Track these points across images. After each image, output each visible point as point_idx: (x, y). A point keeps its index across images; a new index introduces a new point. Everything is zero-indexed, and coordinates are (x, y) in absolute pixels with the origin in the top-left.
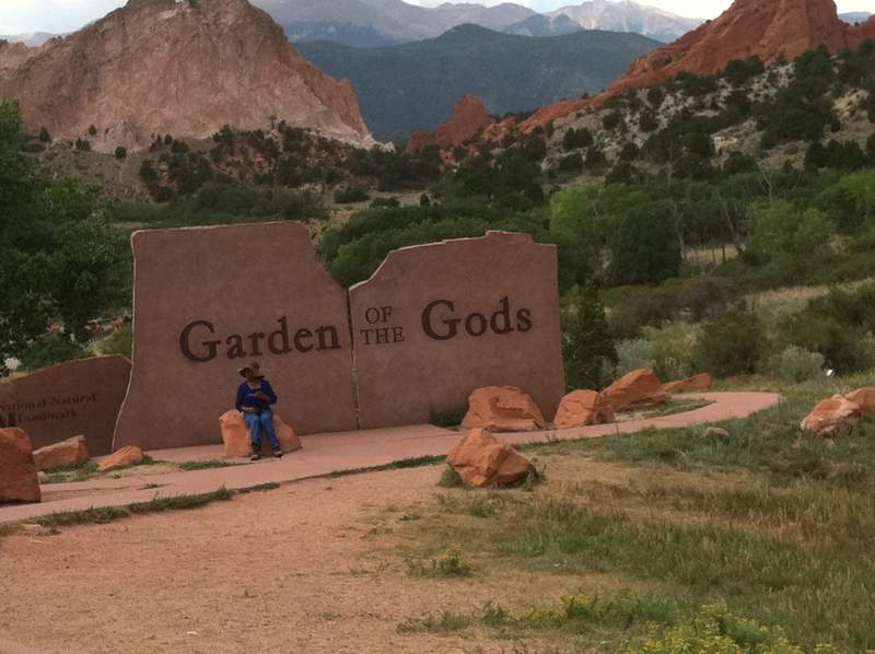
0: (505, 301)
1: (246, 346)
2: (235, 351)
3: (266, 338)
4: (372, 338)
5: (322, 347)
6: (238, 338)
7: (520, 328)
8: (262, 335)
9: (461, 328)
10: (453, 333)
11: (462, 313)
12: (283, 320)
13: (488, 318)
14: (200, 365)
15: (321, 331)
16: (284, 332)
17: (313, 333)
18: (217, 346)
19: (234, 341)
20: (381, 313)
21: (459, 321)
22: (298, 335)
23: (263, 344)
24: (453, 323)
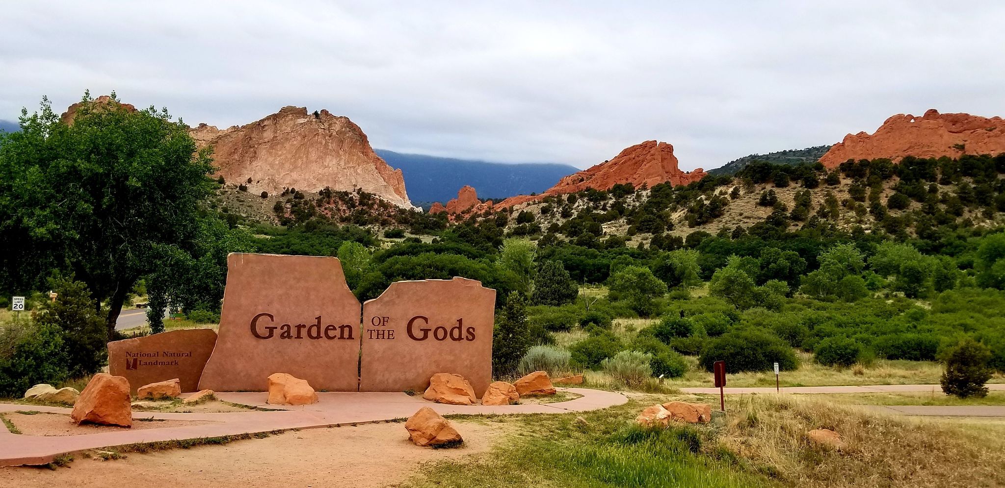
0: (460, 321)
1: (293, 332)
2: (286, 334)
3: (306, 329)
4: (374, 334)
5: (342, 337)
6: (288, 326)
7: (468, 339)
8: (304, 326)
9: (431, 334)
10: (425, 337)
11: (432, 325)
12: (319, 318)
13: (449, 331)
15: (342, 328)
16: (318, 326)
17: (337, 328)
18: (274, 330)
19: (286, 328)
20: (382, 321)
21: (430, 330)
22: (327, 329)
23: (304, 332)
24: (426, 332)
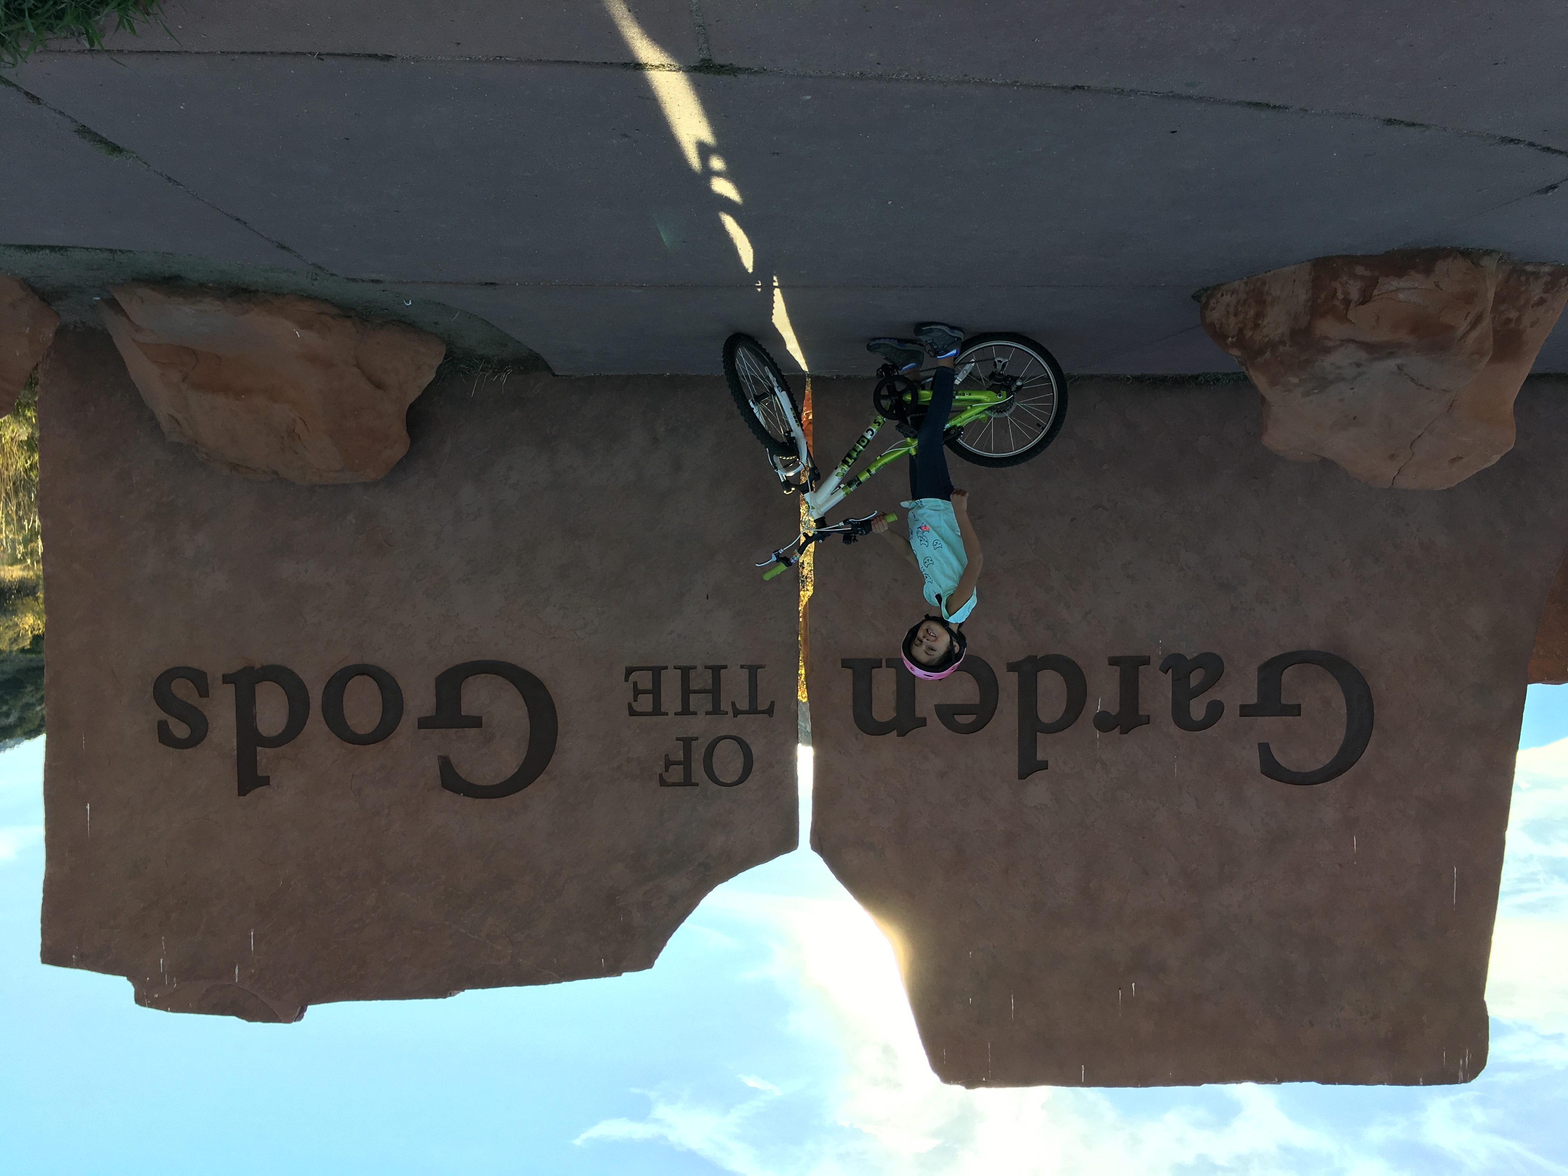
0: (250, 779)
1: (1158, 690)
2: (1196, 678)
3: (1091, 710)
4: (735, 686)
6: (1182, 719)
7: (199, 679)
8: (1104, 723)
9: (420, 698)
10: (449, 684)
11: (414, 750)
12: (1030, 765)
13: (316, 722)
14: (1314, 644)
15: (907, 721)
16: (1031, 728)
17: (934, 721)
18: (1254, 700)
19: (1198, 709)
20: (698, 767)
21: (424, 723)
22: (984, 711)
23: (1103, 692)
24: (448, 713)
